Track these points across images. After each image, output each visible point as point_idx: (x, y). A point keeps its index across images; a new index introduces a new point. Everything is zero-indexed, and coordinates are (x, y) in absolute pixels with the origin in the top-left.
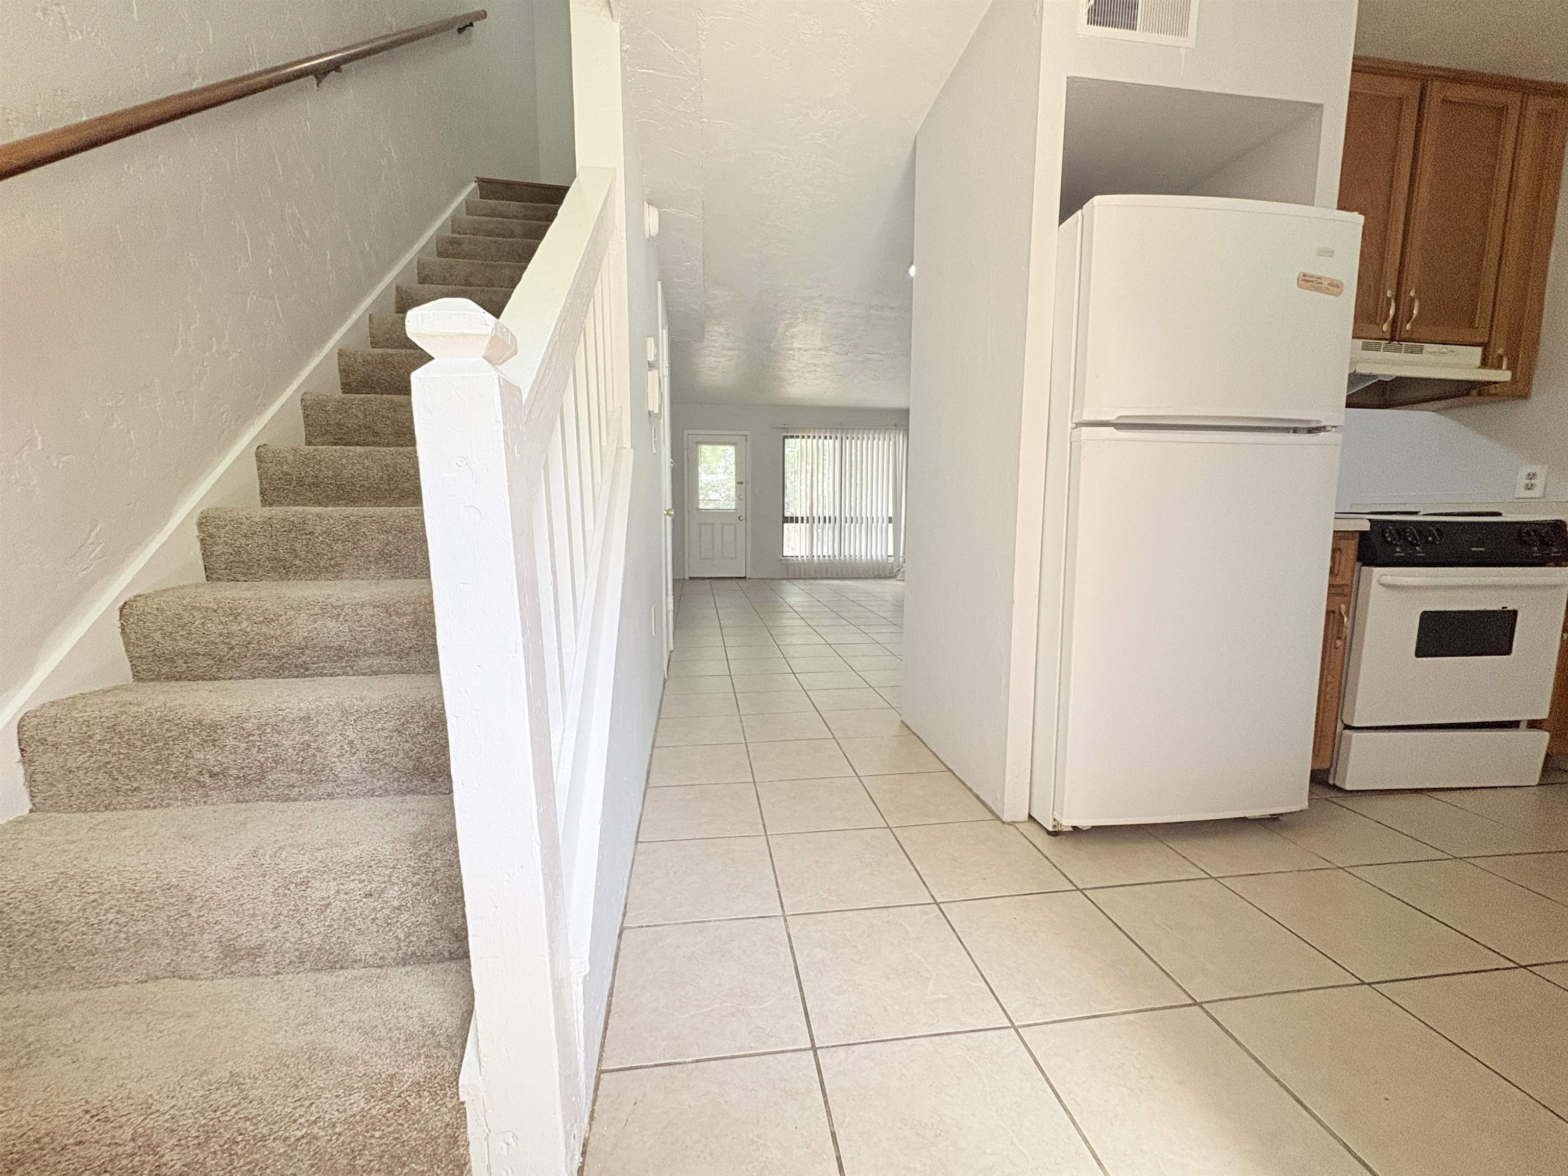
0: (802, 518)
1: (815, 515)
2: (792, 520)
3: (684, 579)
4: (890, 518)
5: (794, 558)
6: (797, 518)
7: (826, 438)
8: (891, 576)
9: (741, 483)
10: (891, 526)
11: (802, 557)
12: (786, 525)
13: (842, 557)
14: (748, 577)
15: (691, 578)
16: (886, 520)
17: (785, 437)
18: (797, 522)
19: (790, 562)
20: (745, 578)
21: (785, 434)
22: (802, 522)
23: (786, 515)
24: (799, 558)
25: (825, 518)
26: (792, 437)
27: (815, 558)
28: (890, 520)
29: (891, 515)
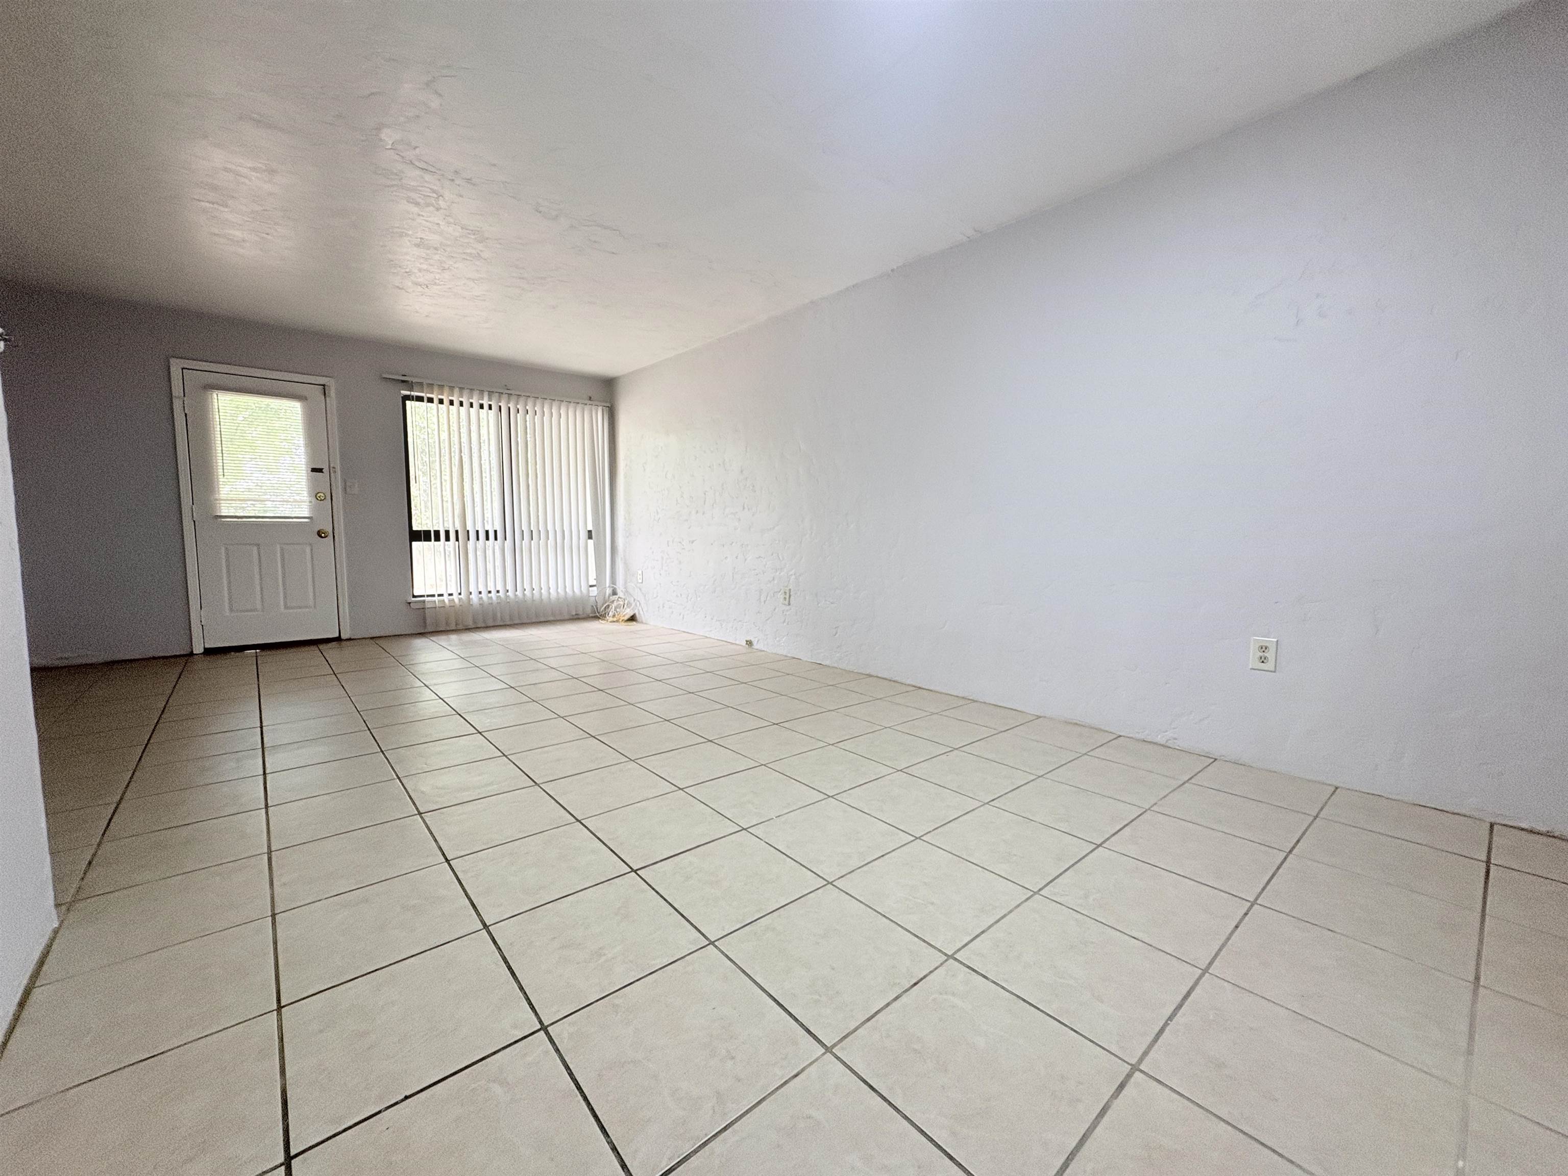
0: (447, 533)
1: (469, 527)
2: (425, 536)
3: (191, 654)
4: (590, 532)
5: (436, 598)
6: (437, 533)
7: (482, 406)
8: (597, 615)
9: (320, 470)
10: (591, 542)
11: (451, 595)
12: (415, 544)
13: (519, 593)
14: (343, 636)
15: (209, 652)
16: (584, 535)
17: (406, 398)
18: (437, 538)
19: (428, 605)
20: (338, 639)
21: (408, 393)
22: (447, 538)
23: (415, 528)
24: (446, 598)
25: (487, 532)
26: (420, 399)
27: (474, 597)
28: (590, 535)
29: (590, 528)
